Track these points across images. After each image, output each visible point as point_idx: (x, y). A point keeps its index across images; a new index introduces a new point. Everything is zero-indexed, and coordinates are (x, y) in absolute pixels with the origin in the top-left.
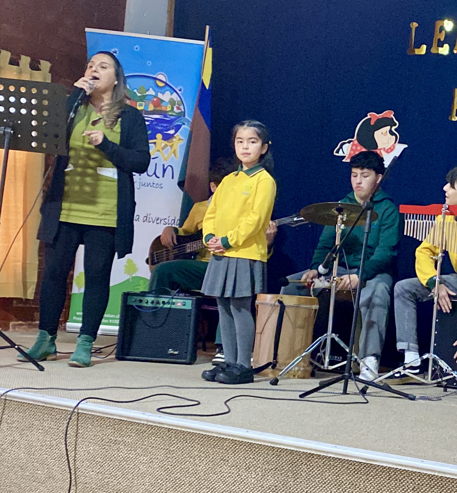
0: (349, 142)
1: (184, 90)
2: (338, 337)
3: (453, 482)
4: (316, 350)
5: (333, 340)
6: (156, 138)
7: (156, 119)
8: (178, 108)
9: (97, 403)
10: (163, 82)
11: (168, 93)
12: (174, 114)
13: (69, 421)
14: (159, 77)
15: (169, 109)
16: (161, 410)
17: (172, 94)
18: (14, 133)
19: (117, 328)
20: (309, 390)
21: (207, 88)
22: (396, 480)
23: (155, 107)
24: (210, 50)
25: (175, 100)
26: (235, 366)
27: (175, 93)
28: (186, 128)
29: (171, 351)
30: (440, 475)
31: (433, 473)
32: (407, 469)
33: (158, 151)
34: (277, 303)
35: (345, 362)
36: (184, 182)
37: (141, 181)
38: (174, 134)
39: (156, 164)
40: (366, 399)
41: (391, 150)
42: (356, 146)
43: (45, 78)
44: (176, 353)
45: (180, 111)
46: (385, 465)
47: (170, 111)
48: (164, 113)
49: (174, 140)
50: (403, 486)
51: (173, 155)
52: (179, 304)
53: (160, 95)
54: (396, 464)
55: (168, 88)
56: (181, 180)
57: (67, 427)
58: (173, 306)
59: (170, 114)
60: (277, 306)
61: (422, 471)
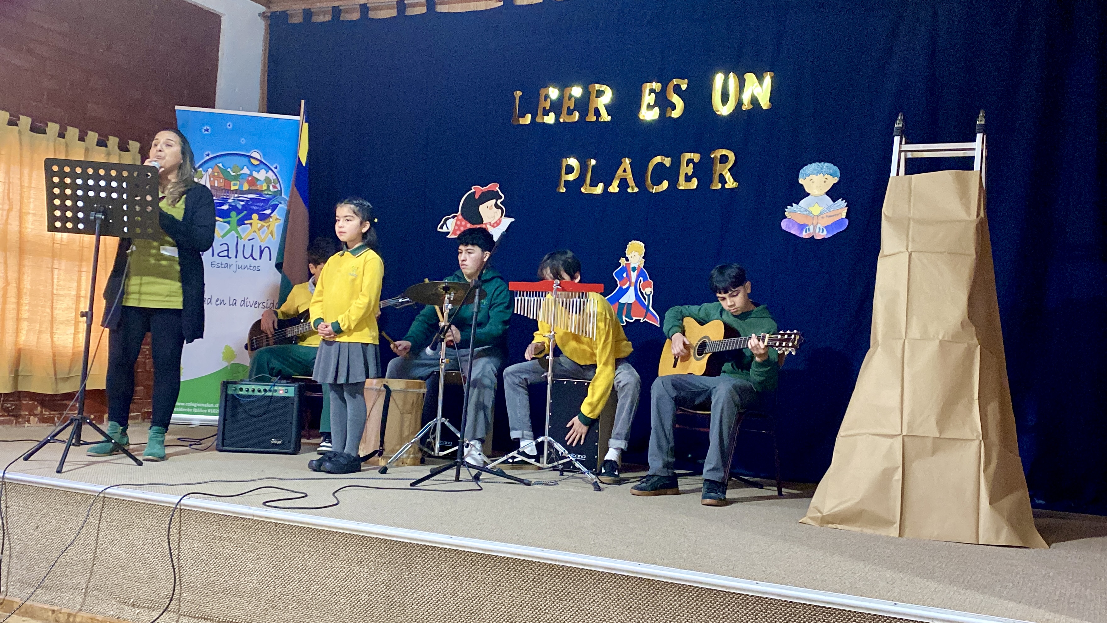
0: (453, 217)
1: (280, 167)
2: (449, 422)
3: (575, 571)
4: (426, 436)
5: (443, 424)
6: (251, 219)
7: (251, 198)
8: (274, 187)
9: (200, 498)
10: (258, 160)
11: (263, 171)
12: (270, 193)
13: (171, 518)
14: (252, 155)
15: (264, 188)
16: (267, 504)
17: (267, 172)
18: (105, 218)
19: (217, 418)
20: (421, 477)
21: (304, 165)
22: (516, 571)
23: (250, 186)
24: (306, 126)
25: (271, 178)
26: (341, 455)
27: (270, 171)
28: (283, 207)
29: (274, 441)
30: (561, 564)
31: (553, 563)
32: (526, 559)
33: (255, 232)
34: (383, 388)
35: (457, 448)
36: (282, 263)
37: (237, 263)
38: (272, 213)
39: (253, 246)
40: (479, 486)
42: (461, 221)
43: (134, 159)
44: (280, 442)
45: (276, 190)
46: (503, 555)
47: (265, 190)
48: (260, 193)
49: (271, 220)
50: (523, 576)
51: (270, 235)
52: (281, 392)
53: (255, 174)
54: (515, 554)
55: (262, 166)
56: (281, 261)
57: (170, 524)
58: (275, 394)
59: (266, 193)
60: (383, 391)
61: (542, 561)
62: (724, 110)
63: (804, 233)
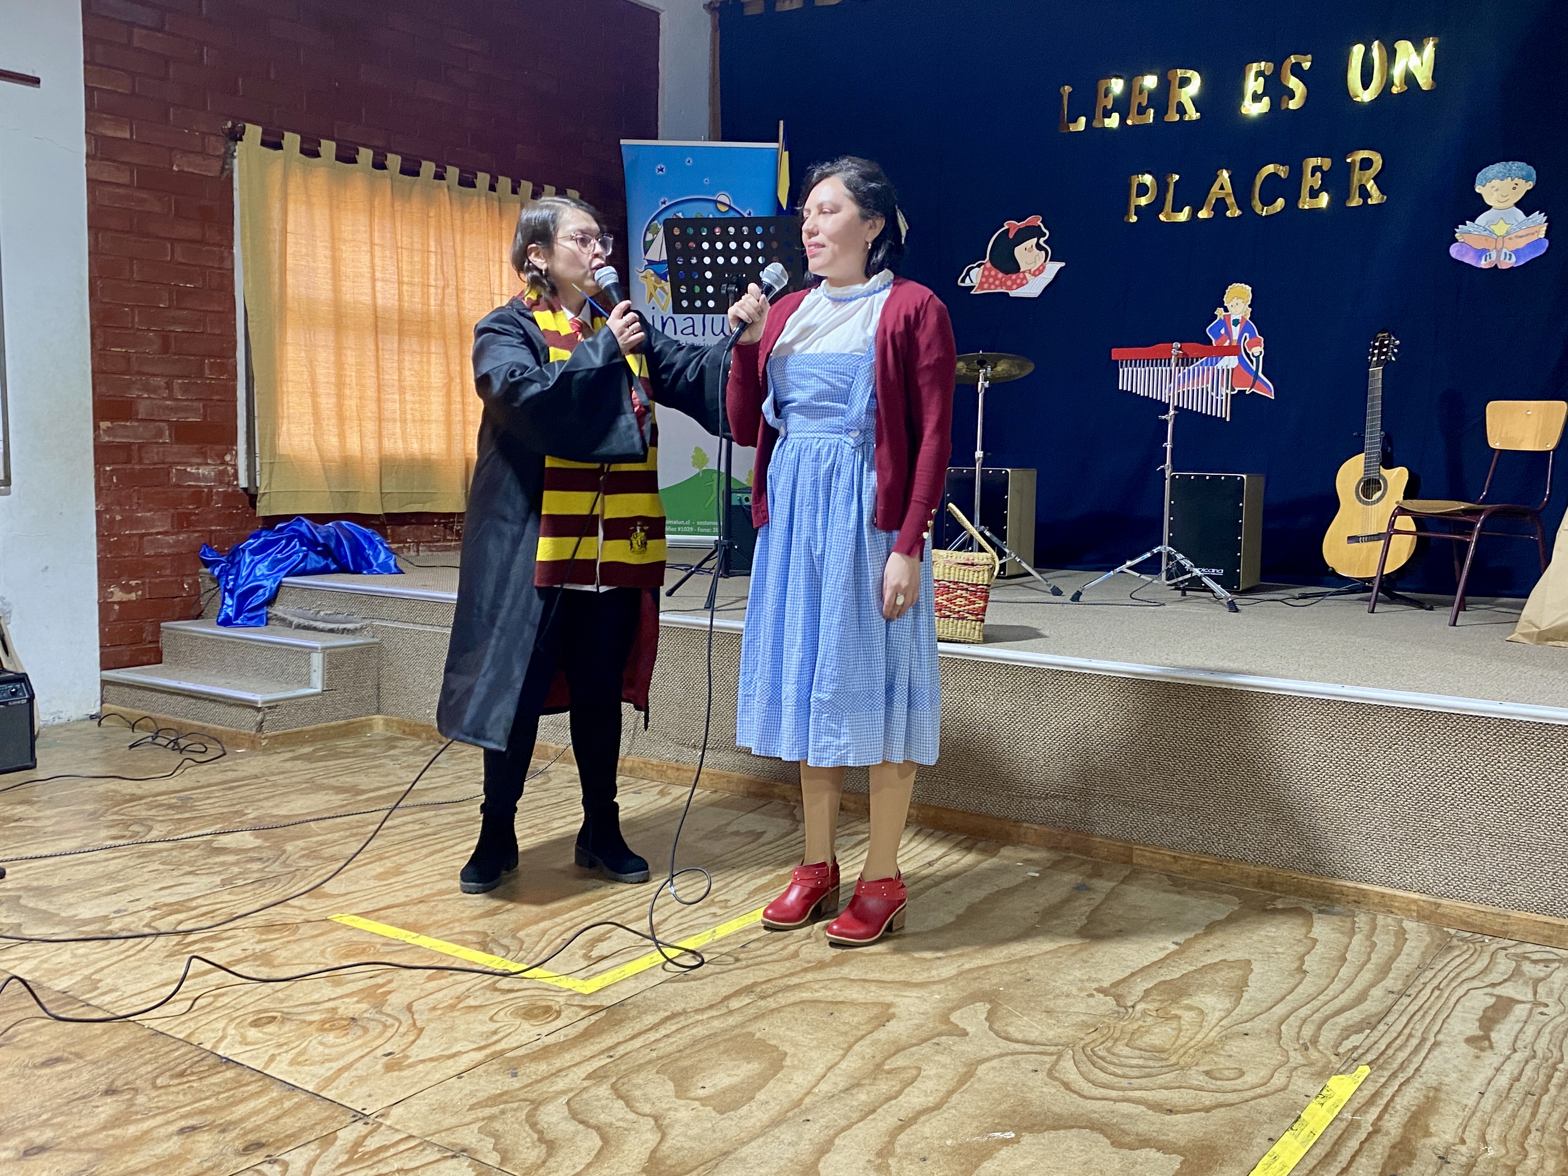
0: (979, 266)
10: (726, 205)
14: (720, 199)
21: (785, 208)
24: (786, 154)
41: (1040, 270)
42: (990, 270)
62: (1366, 96)
63: (1483, 262)
